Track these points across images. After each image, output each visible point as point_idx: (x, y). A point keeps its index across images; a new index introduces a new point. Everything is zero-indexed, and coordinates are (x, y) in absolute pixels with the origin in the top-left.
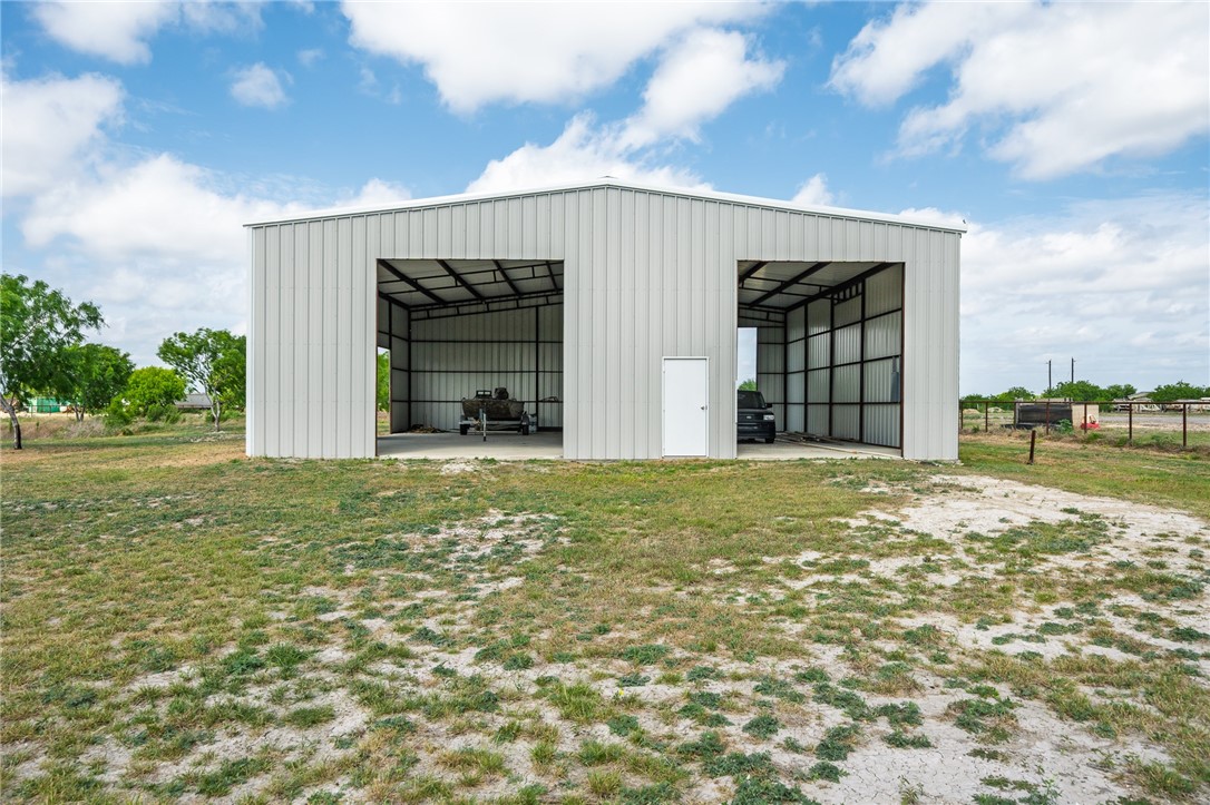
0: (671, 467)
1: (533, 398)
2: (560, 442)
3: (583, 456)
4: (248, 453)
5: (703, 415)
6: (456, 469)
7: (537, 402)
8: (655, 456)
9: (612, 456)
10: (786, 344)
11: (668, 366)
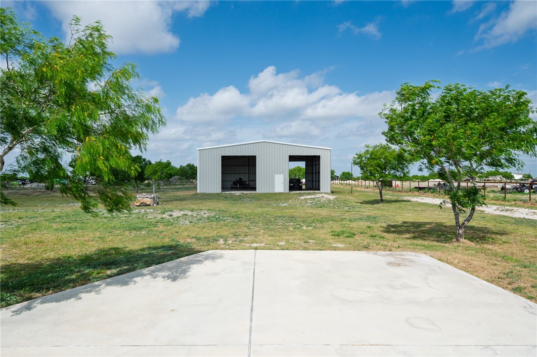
0: (275, 194)
1: (248, 180)
2: (256, 190)
3: (260, 192)
4: (198, 192)
5: (283, 185)
6: (238, 194)
7: (249, 181)
8: (273, 192)
9: (266, 192)
10: (313, 165)
11: (276, 176)
